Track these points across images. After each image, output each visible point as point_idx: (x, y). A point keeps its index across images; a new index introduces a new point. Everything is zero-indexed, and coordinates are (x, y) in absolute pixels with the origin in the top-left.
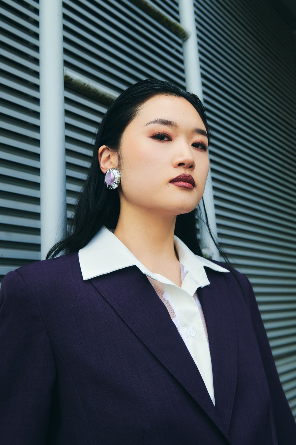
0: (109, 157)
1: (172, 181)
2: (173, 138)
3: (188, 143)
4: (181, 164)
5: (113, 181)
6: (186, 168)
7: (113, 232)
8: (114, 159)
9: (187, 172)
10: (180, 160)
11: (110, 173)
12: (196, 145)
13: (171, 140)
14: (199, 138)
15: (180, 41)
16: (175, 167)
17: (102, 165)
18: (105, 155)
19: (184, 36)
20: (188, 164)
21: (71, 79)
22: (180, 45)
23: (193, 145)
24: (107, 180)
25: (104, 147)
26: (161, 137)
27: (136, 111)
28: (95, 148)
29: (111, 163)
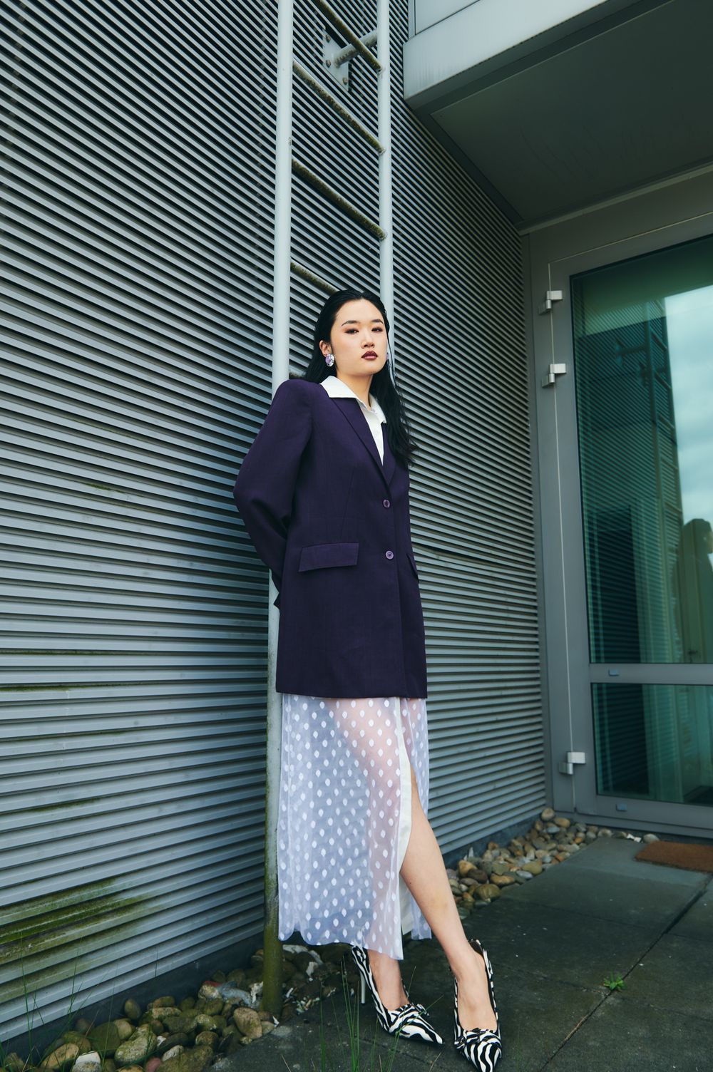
1: (363, 356)
2: (359, 330)
3: (369, 330)
4: (366, 346)
5: (330, 361)
6: (369, 347)
7: (337, 378)
8: (329, 348)
9: (371, 349)
10: (365, 343)
13: (358, 332)
14: (376, 325)
16: (362, 348)
17: (324, 353)
18: (324, 346)
19: (382, 236)
23: (374, 330)
24: (327, 361)
25: (322, 341)
26: (351, 331)
27: (335, 317)
29: (328, 350)
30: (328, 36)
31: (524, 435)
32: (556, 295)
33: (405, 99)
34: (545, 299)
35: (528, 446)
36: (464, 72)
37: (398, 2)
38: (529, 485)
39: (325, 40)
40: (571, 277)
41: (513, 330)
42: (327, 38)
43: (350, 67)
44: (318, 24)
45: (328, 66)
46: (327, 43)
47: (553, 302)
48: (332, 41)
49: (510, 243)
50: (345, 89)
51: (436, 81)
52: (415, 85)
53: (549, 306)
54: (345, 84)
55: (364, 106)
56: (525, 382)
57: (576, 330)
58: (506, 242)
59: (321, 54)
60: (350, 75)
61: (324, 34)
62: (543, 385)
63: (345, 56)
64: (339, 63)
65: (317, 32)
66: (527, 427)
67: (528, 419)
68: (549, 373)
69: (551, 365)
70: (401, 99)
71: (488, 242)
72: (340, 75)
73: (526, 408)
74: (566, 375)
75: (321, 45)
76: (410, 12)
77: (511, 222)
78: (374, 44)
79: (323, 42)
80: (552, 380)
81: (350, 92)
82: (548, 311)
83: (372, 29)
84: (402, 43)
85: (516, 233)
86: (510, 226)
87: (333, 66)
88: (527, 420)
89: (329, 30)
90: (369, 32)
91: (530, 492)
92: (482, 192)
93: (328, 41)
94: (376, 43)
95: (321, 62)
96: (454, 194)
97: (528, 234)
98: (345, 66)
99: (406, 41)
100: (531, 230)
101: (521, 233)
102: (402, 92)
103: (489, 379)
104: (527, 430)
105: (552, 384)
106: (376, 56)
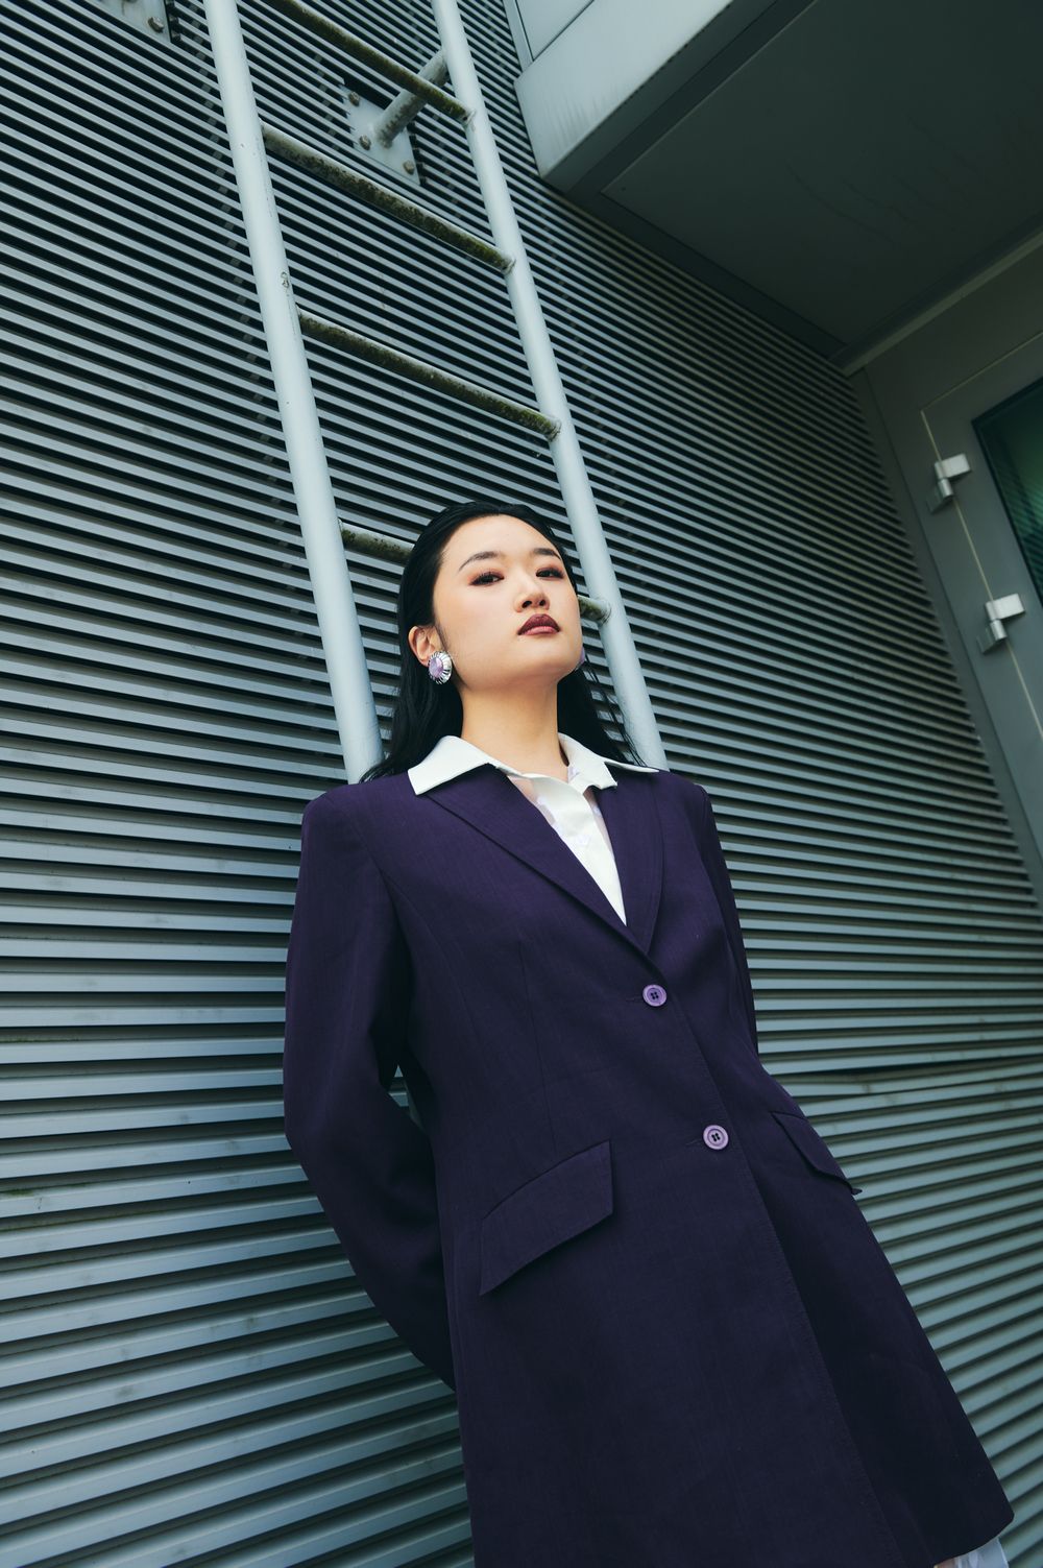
0: (427, 641)
1: (522, 632)
2: (505, 574)
3: (529, 574)
4: (526, 604)
5: (441, 669)
6: (535, 607)
7: (459, 735)
8: (435, 640)
9: (540, 611)
10: (523, 598)
11: (434, 660)
12: (544, 574)
13: (503, 578)
14: (545, 562)
15: (542, 436)
16: (519, 612)
18: (420, 641)
19: (550, 431)
20: (537, 600)
21: (353, 536)
22: (545, 445)
23: (538, 575)
24: (433, 672)
25: (415, 628)
26: (486, 580)
27: (440, 557)
28: (401, 639)
29: (433, 647)
30: (354, 93)
31: (975, 760)
32: (956, 465)
33: (542, 176)
34: (935, 480)
35: (990, 782)
36: (642, 87)
37: (483, 4)
38: (1017, 863)
39: (347, 102)
40: (975, 423)
41: (886, 556)
42: (351, 98)
43: (414, 142)
44: (326, 77)
45: (367, 147)
46: (353, 107)
47: (953, 480)
48: (364, 102)
49: (830, 395)
50: (414, 181)
51: (593, 123)
52: (552, 140)
53: (947, 491)
54: (410, 172)
55: (460, 204)
56: (943, 653)
57: (1018, 521)
58: (822, 394)
59: (347, 128)
60: (417, 156)
61: (344, 92)
62: (983, 650)
63: (395, 120)
64: (387, 138)
65: (329, 92)
66: (975, 742)
67: (973, 725)
68: (988, 621)
69: (989, 605)
70: (536, 178)
71: (785, 401)
72: (397, 160)
73: (962, 704)
74: (1026, 617)
75: (343, 113)
76: (514, 26)
77: (822, 355)
78: (444, 77)
79: (346, 106)
80: (1000, 633)
81: (423, 184)
82: (949, 501)
83: (435, 50)
84: (511, 82)
85: (839, 374)
86: (821, 363)
87: (375, 146)
88: (970, 729)
89: (351, 83)
90: (429, 57)
91: (1024, 877)
92: (746, 313)
93: (356, 104)
94: (448, 74)
95: (350, 143)
96: (692, 328)
97: (863, 369)
98: (402, 141)
99: (517, 76)
100: (865, 359)
101: (848, 371)
102: (535, 166)
103: (867, 667)
104: (978, 749)
105: (1003, 640)
106: (453, 94)
